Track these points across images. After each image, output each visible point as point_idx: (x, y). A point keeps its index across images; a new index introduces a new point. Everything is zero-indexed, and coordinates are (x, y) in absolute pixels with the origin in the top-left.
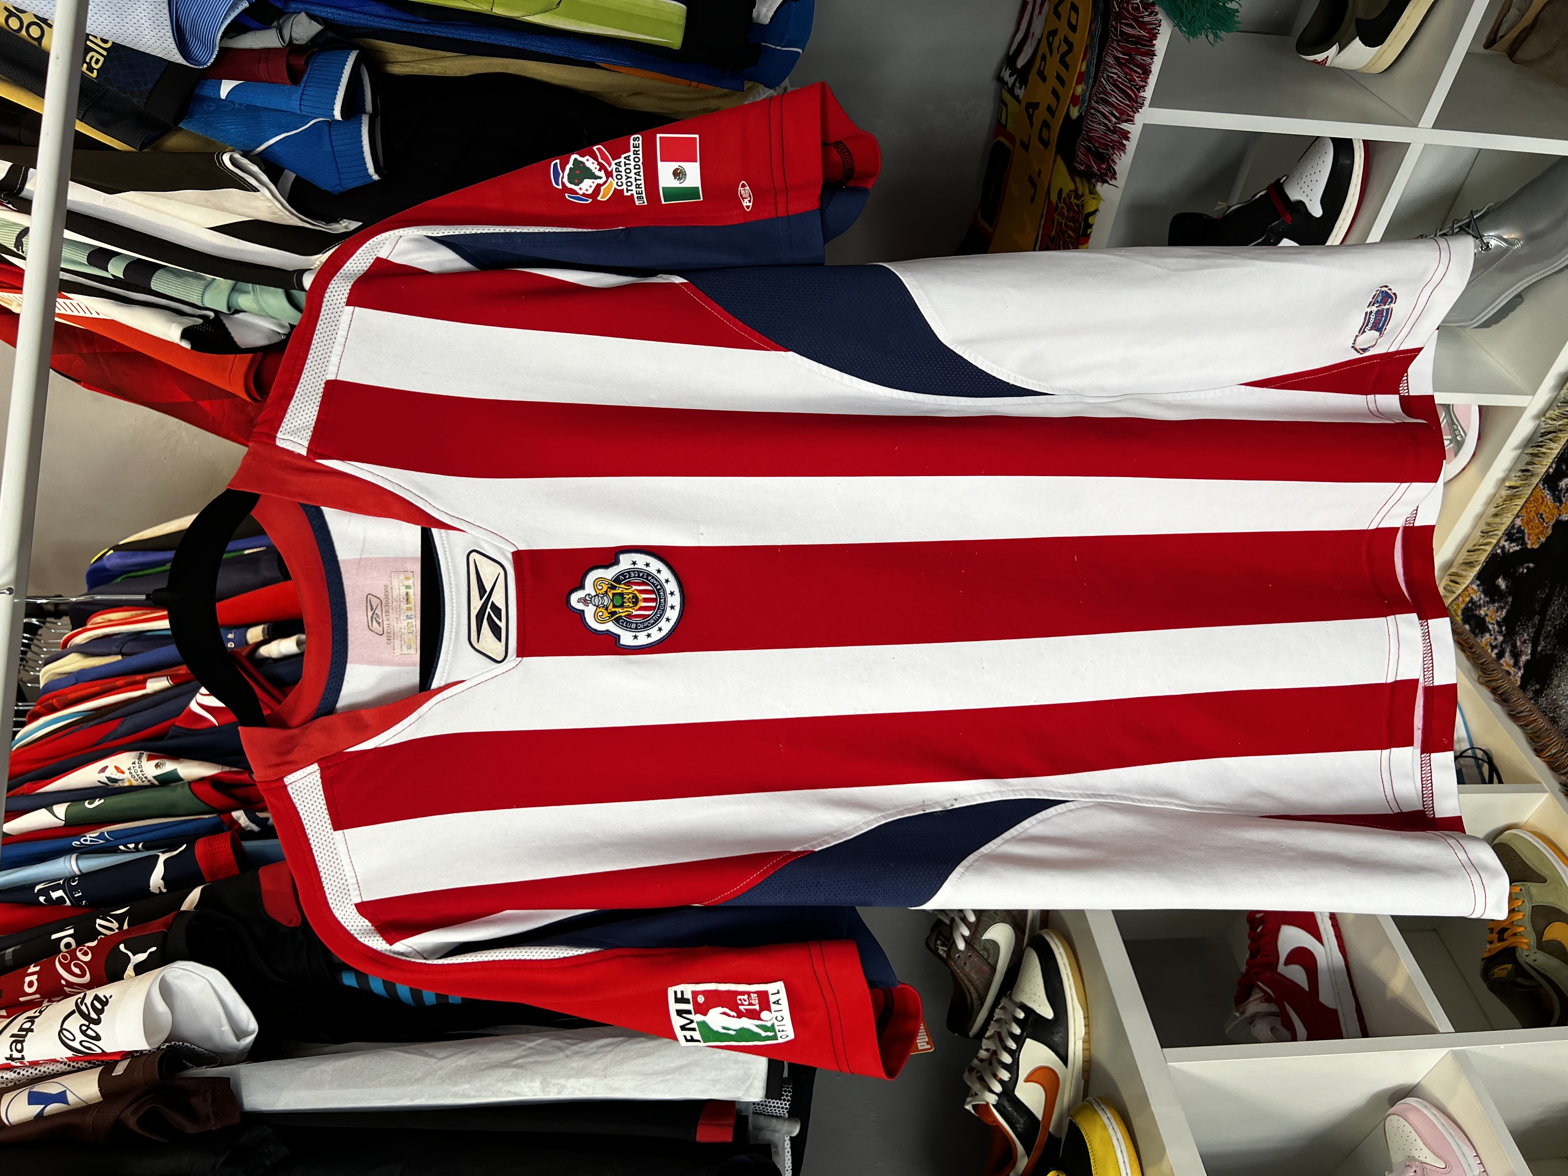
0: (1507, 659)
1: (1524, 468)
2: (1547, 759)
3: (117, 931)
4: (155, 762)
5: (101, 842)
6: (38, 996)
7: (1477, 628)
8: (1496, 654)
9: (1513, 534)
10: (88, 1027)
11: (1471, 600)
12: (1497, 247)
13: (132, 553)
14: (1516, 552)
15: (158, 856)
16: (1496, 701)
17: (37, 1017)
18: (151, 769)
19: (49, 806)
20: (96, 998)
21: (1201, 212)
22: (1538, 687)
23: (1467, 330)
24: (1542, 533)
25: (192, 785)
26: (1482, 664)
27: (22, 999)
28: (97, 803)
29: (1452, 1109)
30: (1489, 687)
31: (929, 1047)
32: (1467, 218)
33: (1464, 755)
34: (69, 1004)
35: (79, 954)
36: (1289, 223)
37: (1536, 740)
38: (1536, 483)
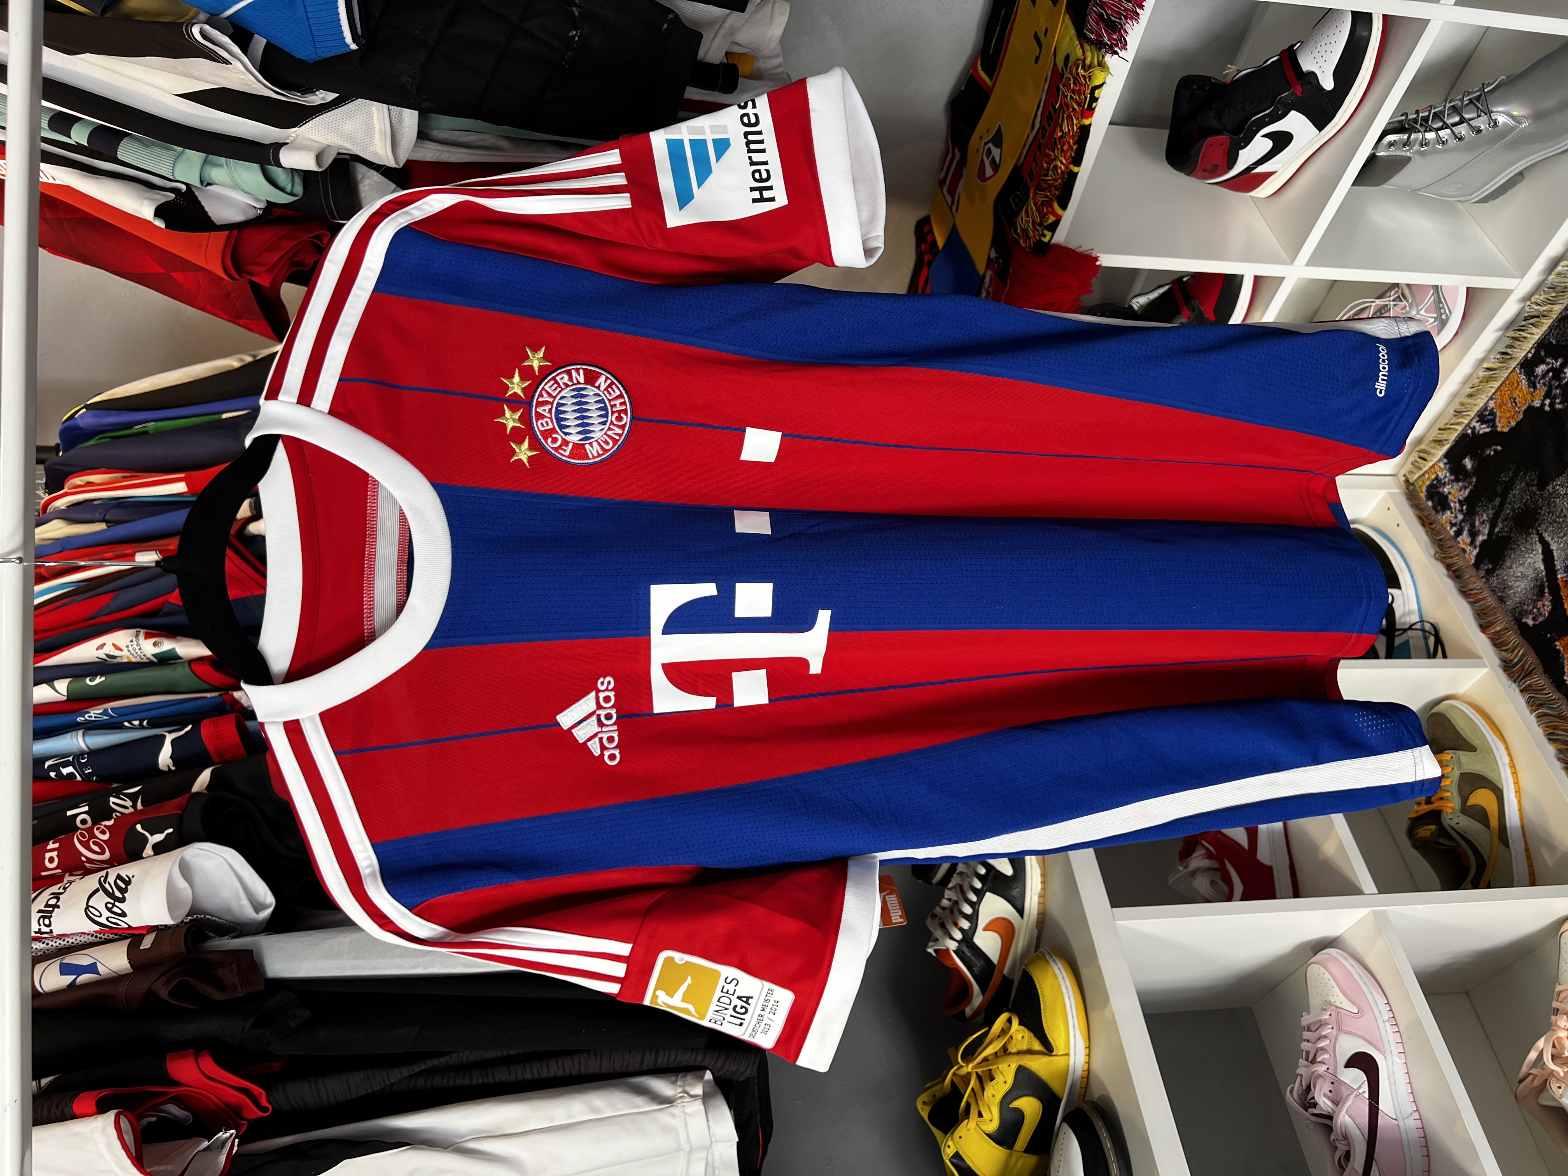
0: (1465, 537)
1: (1503, 351)
2: (1490, 636)
3: (131, 810)
4: (153, 640)
5: (106, 718)
6: (59, 871)
7: (1439, 504)
8: (1455, 532)
9: (1485, 416)
10: (114, 905)
11: (1437, 478)
12: (1505, 124)
13: (105, 412)
14: (1485, 433)
15: (164, 737)
16: (1449, 576)
17: (62, 893)
18: (149, 648)
19: (49, 681)
20: (119, 877)
21: (1210, 75)
22: (1490, 566)
23: (1466, 204)
24: (1512, 417)
25: (192, 666)
26: (1440, 540)
27: (43, 874)
28: (98, 680)
29: (1370, 961)
30: (1444, 563)
31: (902, 920)
32: (1478, 91)
33: (1414, 627)
34: (92, 881)
35: (97, 833)
36: (1299, 95)
37: (1483, 616)
38: (1513, 366)
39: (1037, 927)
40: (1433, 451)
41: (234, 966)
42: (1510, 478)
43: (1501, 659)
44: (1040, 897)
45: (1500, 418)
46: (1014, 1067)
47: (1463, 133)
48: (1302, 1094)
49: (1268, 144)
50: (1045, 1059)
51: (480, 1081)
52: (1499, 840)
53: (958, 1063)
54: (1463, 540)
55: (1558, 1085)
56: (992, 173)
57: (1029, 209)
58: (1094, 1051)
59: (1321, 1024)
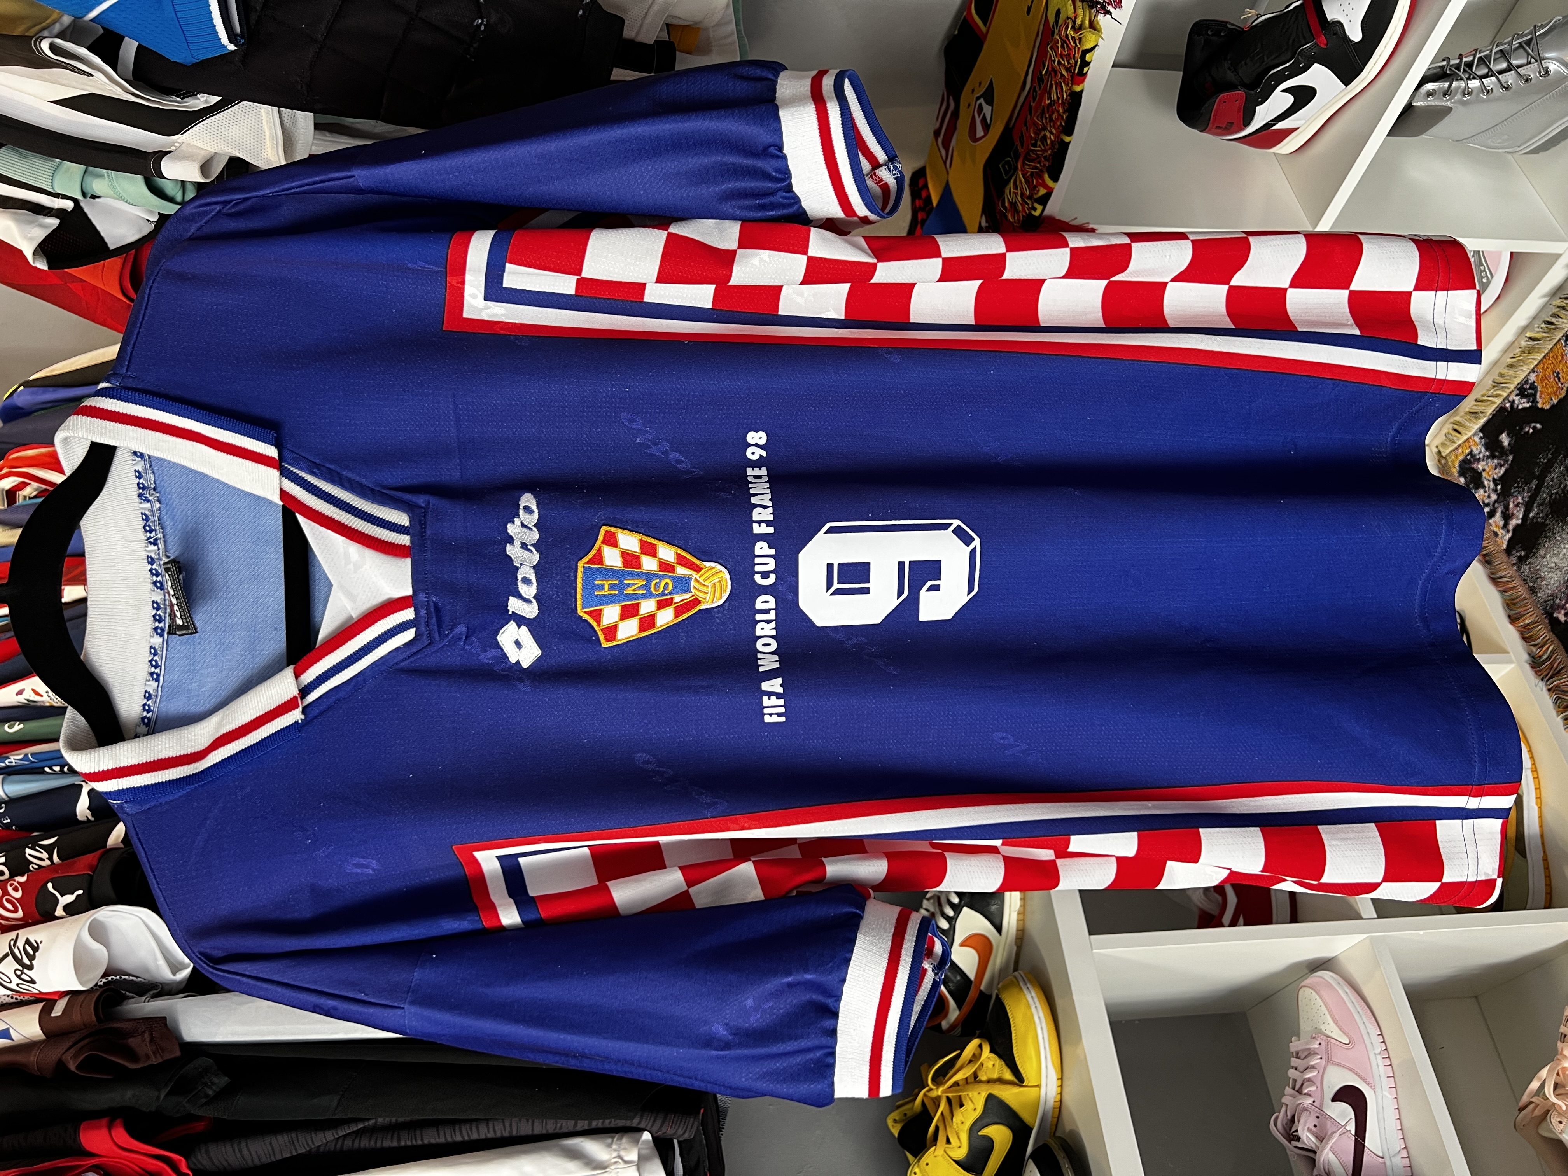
1: (1548, 320)
3: (48, 863)
5: (26, 763)
7: (1471, 482)
9: (1525, 390)
10: (22, 972)
11: (1471, 453)
12: (1557, 72)
13: (42, 389)
14: (1524, 409)
15: (81, 787)
20: (28, 942)
21: (1226, 20)
22: (1523, 553)
23: (1513, 155)
24: (1555, 393)
28: (16, 727)
29: (1365, 987)
32: (1529, 34)
35: (10, 889)
36: (1322, 46)
37: (1512, 607)
38: (1558, 337)
39: (1016, 943)
40: (1468, 424)
41: (147, 1035)
42: (1549, 460)
43: (1529, 654)
44: (1019, 913)
45: (1542, 393)
46: (984, 1095)
47: (1510, 82)
48: (1286, 1124)
49: (1290, 99)
50: (1016, 1090)
51: (409, 1143)
52: (1516, 849)
53: (928, 1085)
54: (1495, 522)
55: (1559, 1120)
56: (982, 134)
57: (1018, 179)
58: (1067, 1082)
59: (1311, 1053)
